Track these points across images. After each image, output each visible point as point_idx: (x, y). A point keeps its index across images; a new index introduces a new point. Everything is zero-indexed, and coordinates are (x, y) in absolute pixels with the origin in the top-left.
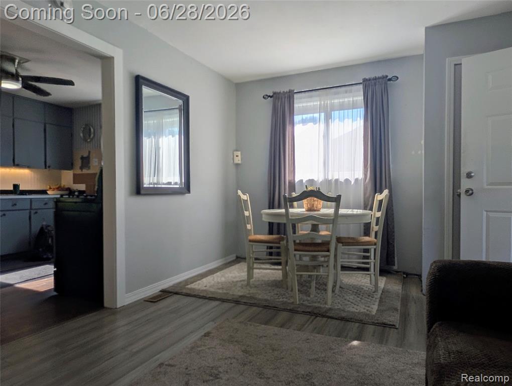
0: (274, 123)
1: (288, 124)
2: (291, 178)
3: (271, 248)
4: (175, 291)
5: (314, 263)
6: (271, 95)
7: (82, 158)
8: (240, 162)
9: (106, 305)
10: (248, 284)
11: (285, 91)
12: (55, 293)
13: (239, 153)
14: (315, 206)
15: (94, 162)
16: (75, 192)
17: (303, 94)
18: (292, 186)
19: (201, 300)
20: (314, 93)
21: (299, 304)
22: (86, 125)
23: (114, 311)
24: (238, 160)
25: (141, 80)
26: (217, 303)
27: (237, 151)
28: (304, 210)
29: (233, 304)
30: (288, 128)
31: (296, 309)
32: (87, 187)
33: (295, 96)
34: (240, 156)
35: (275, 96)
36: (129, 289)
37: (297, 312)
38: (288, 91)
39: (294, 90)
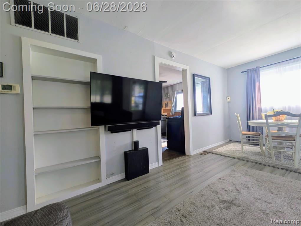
0: (248, 82)
1: (256, 82)
2: (259, 106)
3: (249, 137)
4: (210, 152)
5: (281, 146)
6: (246, 71)
7: (165, 104)
8: (230, 101)
9: (186, 154)
10: (242, 152)
11: (254, 68)
12: (167, 148)
13: (229, 97)
14: (280, 119)
15: (169, 105)
16: (163, 115)
17: (265, 68)
18: (260, 110)
19: (222, 156)
20: (272, 66)
21: (276, 164)
22: (167, 93)
23: (189, 157)
24: (229, 100)
25: (195, 76)
26: (231, 158)
27: (228, 96)
28: (273, 121)
29: (239, 160)
30: (257, 84)
31: (276, 166)
32: (167, 114)
33: (260, 69)
34: (230, 99)
35: (248, 71)
36: (194, 150)
37: (276, 168)
38: (256, 67)
39: (259, 67)
